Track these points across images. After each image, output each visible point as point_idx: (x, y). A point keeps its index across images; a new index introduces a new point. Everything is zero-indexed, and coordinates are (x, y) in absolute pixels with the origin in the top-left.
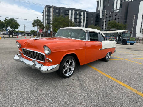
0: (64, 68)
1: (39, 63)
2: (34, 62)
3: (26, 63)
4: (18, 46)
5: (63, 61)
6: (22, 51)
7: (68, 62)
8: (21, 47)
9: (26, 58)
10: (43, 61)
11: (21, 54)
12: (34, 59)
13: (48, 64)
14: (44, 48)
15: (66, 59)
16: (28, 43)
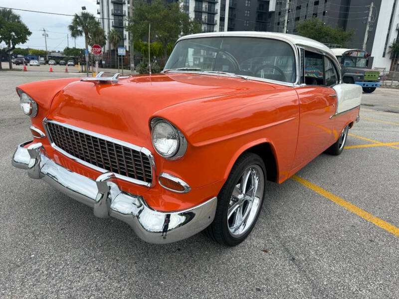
1: (126, 189)
3: (61, 180)
4: (27, 108)
6: (43, 131)
8: (39, 112)
11: (40, 144)
12: (105, 175)
16: (66, 95)
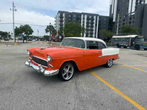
0: (64, 73)
1: (43, 68)
2: (39, 67)
3: (34, 68)
4: (29, 53)
5: (63, 67)
6: (31, 58)
7: (67, 67)
8: (31, 54)
9: (35, 64)
10: (47, 66)
11: (30, 60)
12: (39, 65)
13: (50, 69)
14: (47, 56)
15: (65, 65)
16: (36, 51)
